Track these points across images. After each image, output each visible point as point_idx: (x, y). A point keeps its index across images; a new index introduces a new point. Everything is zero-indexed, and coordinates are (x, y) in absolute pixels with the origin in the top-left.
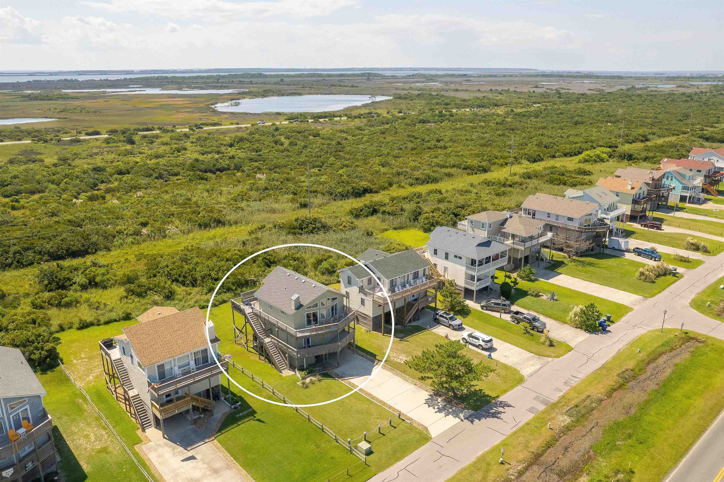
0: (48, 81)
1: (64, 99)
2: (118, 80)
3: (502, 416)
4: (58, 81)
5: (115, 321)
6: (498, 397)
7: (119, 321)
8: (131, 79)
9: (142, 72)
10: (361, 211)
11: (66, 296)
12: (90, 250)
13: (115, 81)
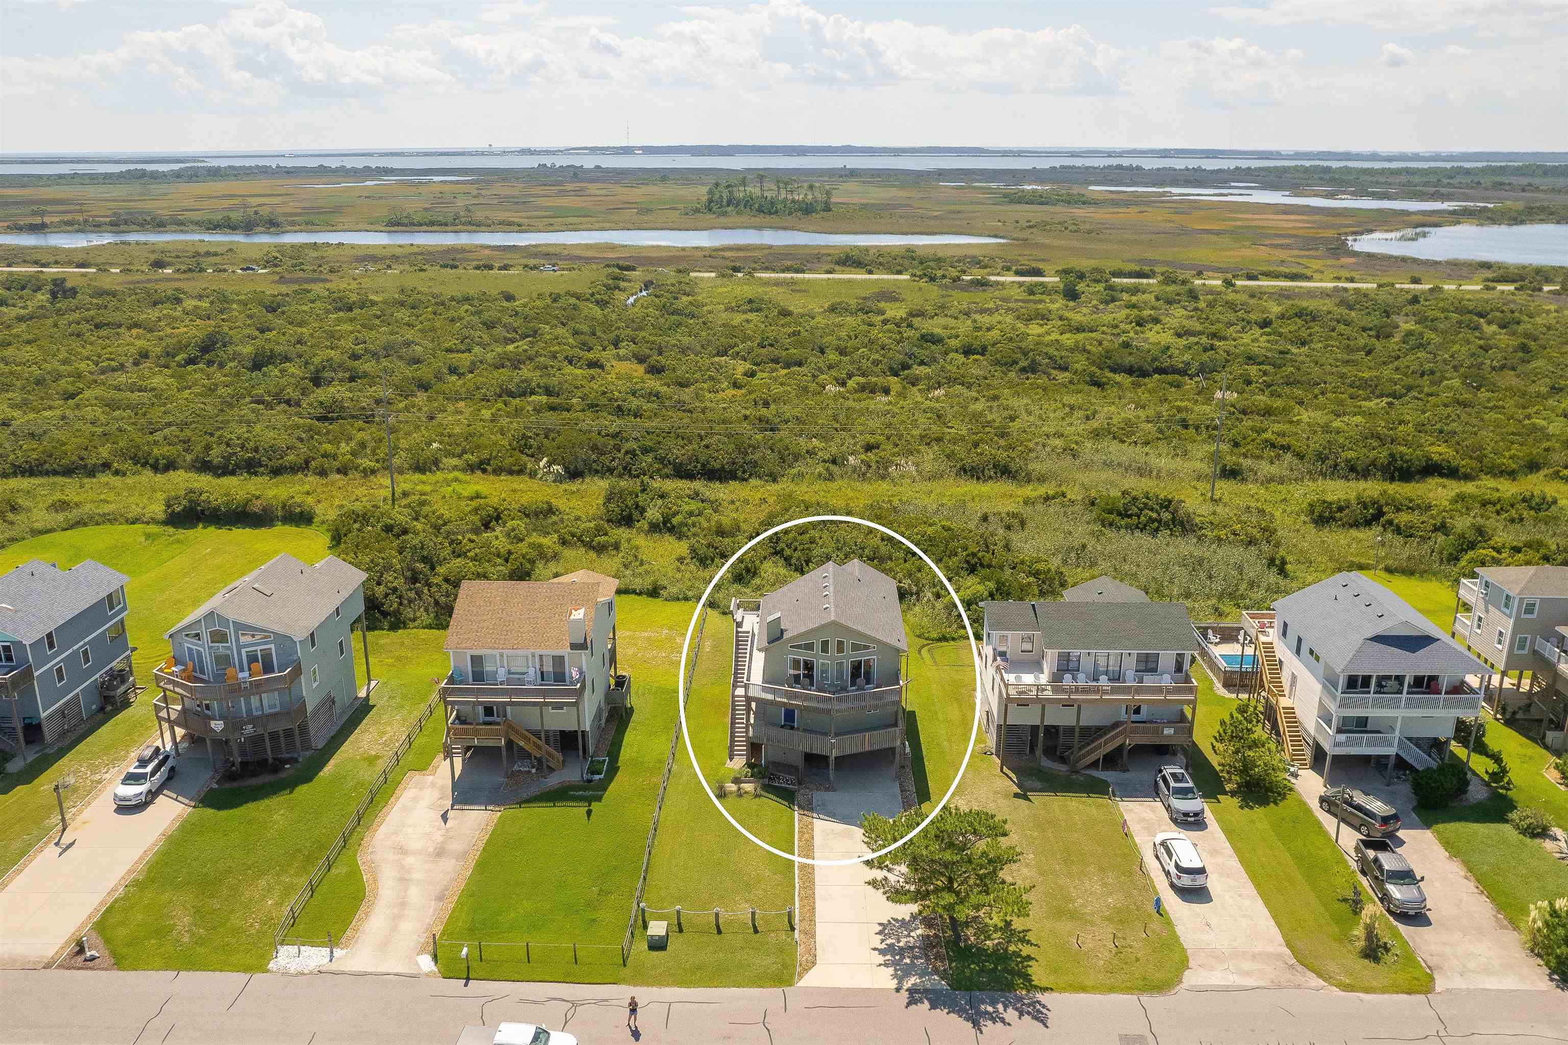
0: (1087, 168)
1: (1069, 203)
2: (1220, 171)
3: (989, 1027)
4: (1105, 167)
5: (634, 592)
6: (1045, 989)
7: (640, 594)
8: (1249, 168)
9: (1298, 156)
10: (1340, 509)
11: (606, 534)
12: (739, 474)
13: (1213, 172)
